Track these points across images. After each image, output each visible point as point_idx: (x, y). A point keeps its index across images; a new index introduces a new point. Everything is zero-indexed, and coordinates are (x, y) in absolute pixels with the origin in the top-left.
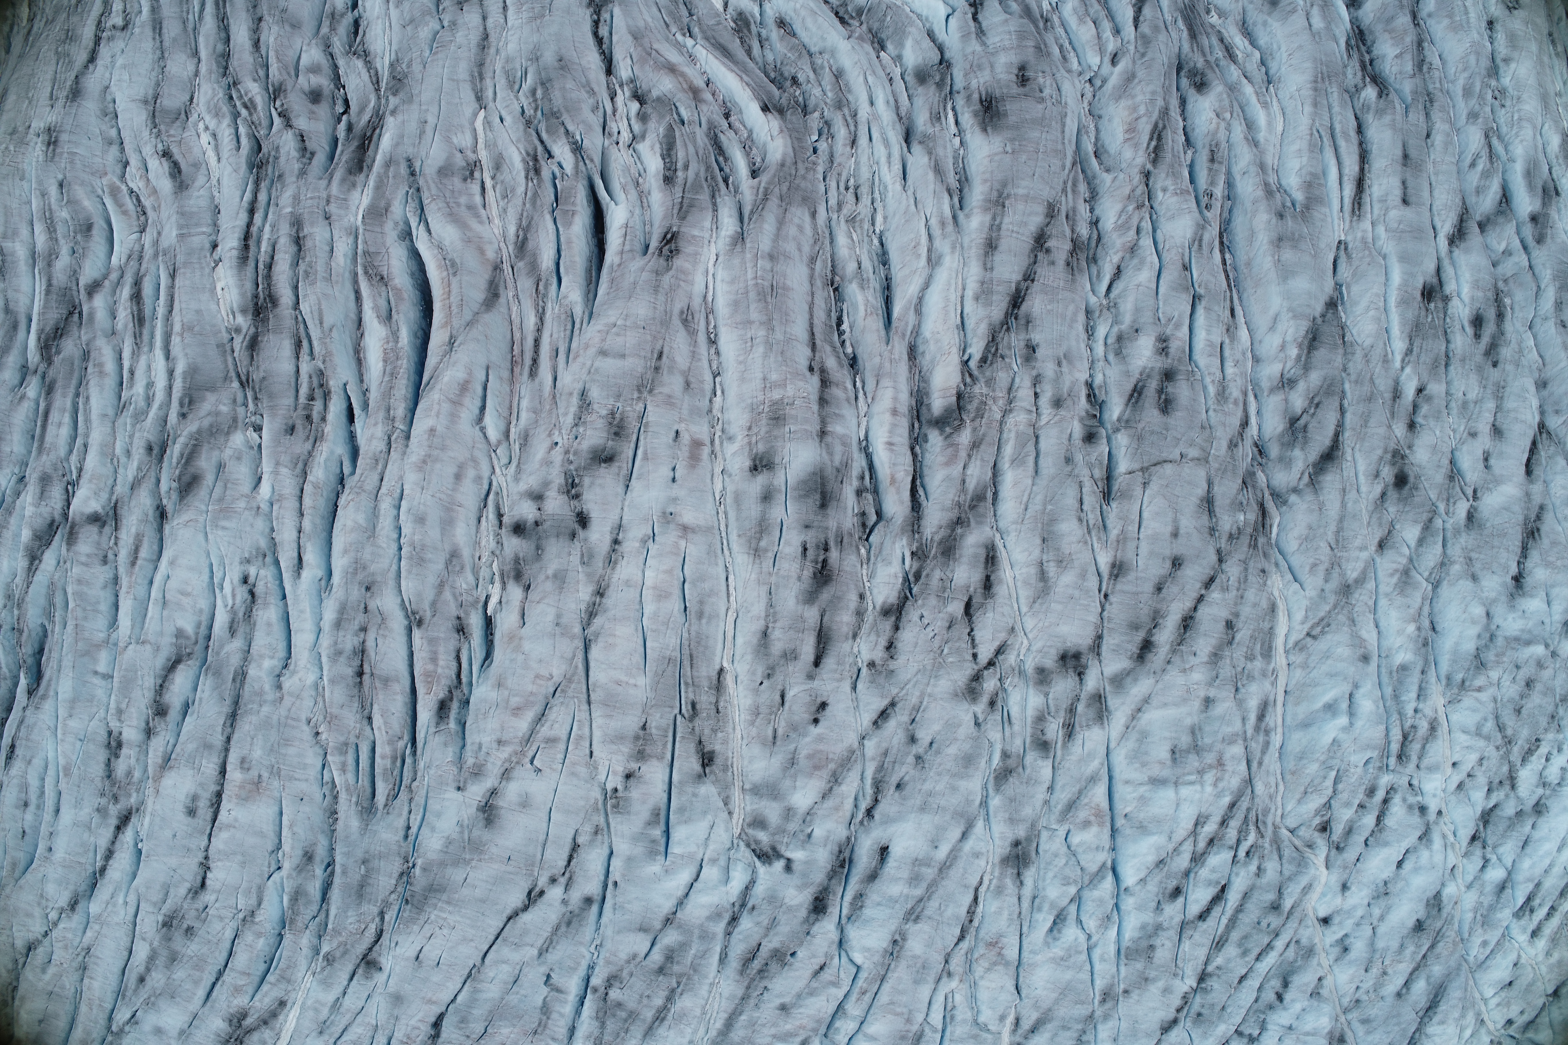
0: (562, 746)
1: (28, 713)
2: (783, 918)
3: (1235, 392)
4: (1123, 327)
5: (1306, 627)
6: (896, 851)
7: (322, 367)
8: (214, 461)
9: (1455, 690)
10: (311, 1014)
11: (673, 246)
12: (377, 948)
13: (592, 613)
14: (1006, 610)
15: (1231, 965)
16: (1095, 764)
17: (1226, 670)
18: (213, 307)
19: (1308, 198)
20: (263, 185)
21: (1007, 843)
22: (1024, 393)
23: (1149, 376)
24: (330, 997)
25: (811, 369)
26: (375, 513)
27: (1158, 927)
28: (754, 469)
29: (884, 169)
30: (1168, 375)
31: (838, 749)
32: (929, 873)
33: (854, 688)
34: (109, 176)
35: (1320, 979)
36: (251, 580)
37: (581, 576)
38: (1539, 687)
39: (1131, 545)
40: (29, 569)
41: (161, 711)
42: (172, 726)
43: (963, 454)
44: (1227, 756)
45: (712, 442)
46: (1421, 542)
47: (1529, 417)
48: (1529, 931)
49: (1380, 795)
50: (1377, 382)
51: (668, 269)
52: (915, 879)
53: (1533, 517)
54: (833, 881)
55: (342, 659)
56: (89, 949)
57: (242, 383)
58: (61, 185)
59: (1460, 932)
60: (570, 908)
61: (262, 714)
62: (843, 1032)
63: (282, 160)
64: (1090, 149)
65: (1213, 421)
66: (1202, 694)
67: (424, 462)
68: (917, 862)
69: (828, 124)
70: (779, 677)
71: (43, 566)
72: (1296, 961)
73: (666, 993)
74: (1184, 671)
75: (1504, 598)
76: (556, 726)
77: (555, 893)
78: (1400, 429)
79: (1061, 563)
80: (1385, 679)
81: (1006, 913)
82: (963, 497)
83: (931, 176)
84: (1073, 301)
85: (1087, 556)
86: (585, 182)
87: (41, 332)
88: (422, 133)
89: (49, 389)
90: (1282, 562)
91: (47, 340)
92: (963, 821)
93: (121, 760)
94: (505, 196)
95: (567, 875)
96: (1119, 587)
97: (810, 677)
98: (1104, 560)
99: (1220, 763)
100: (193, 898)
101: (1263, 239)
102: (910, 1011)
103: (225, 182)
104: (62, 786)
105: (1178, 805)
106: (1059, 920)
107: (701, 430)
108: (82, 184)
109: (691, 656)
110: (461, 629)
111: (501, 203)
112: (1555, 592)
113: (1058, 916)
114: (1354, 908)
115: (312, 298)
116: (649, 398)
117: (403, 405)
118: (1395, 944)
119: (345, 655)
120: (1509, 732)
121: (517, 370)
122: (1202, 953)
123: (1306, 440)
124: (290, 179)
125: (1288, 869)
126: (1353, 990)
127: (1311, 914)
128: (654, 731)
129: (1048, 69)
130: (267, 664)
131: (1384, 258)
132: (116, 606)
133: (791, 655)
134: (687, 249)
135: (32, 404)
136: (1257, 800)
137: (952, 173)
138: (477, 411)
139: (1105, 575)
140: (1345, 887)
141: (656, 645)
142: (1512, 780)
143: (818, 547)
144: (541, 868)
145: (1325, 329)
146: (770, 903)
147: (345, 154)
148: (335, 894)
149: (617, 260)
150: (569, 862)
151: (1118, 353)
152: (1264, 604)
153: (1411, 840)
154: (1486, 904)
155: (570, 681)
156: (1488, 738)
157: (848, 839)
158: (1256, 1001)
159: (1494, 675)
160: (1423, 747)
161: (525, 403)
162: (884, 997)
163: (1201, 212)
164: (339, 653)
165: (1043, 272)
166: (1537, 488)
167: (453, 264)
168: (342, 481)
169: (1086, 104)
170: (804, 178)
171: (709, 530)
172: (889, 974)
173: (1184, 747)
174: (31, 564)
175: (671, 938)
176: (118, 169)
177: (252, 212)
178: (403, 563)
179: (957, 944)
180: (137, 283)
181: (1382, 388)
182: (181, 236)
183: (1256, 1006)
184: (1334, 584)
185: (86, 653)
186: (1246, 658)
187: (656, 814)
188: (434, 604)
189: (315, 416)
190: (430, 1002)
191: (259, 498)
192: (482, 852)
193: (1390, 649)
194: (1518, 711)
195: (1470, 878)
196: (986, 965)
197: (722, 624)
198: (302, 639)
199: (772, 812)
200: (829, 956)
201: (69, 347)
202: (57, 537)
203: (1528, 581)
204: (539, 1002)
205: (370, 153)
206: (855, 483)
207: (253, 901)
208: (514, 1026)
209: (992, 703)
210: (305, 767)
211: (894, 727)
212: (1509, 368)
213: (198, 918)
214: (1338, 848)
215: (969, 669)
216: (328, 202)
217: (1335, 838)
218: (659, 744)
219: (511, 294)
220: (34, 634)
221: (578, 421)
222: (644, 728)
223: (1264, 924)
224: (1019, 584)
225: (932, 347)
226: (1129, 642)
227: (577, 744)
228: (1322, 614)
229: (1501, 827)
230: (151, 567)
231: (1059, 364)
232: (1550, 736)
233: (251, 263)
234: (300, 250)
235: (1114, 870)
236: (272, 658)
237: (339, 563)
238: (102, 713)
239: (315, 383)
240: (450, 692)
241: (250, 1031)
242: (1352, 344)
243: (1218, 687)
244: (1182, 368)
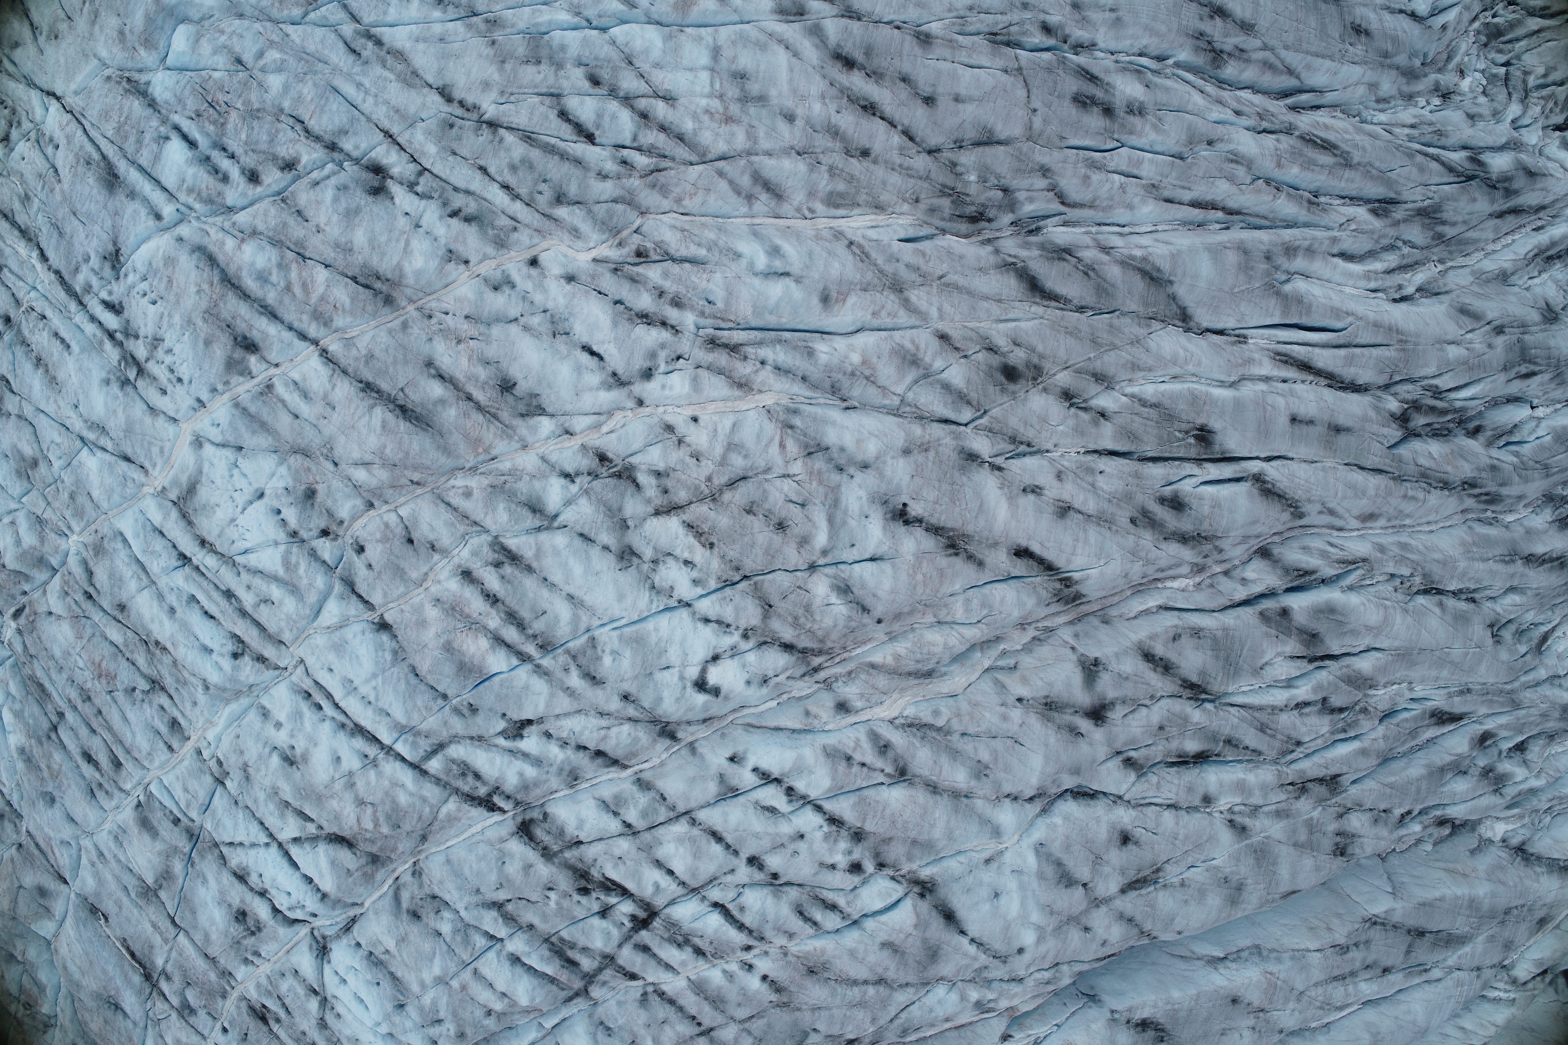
9: (782, 417)
17: (822, 141)
19: (1287, 297)
23: (1106, 91)
27: (559, 66)
30: (1108, 111)
35: (466, 262)
39: (947, 53)
44: (735, 128)
46: (947, 387)
48: (474, 565)
49: (672, 314)
50: (1112, 353)
66: (800, 112)
74: (823, 97)
78: (1063, 379)
84: (1170, 30)
85: (938, 11)
96: (908, 38)
98: (935, 29)
99: (729, 119)
105: (691, 70)
114: (545, 291)
118: (492, 352)
120: (727, 494)
122: (522, 120)
123: (1050, 261)
125: (600, 210)
126: (445, 306)
127: (545, 244)
131: (1236, 382)
136: (683, 168)
140: (570, 278)
142: (667, 508)
145: (1162, 297)
152: (885, 197)
153: (616, 359)
156: (723, 462)
158: (456, 189)
159: (797, 468)
160: (720, 373)
165: (1193, 7)
166: (1003, 557)
173: (747, 87)
181: (1106, 358)
183: (449, 188)
184: (904, 273)
186: (831, 168)
194: (749, 511)
212: (1133, 540)
214: (616, 270)
217: (628, 268)
223: (543, 187)
226: (854, 43)
228: (874, 255)
231: (1112, 10)
242: (1149, 326)
243: (804, 129)
244: (1116, 126)
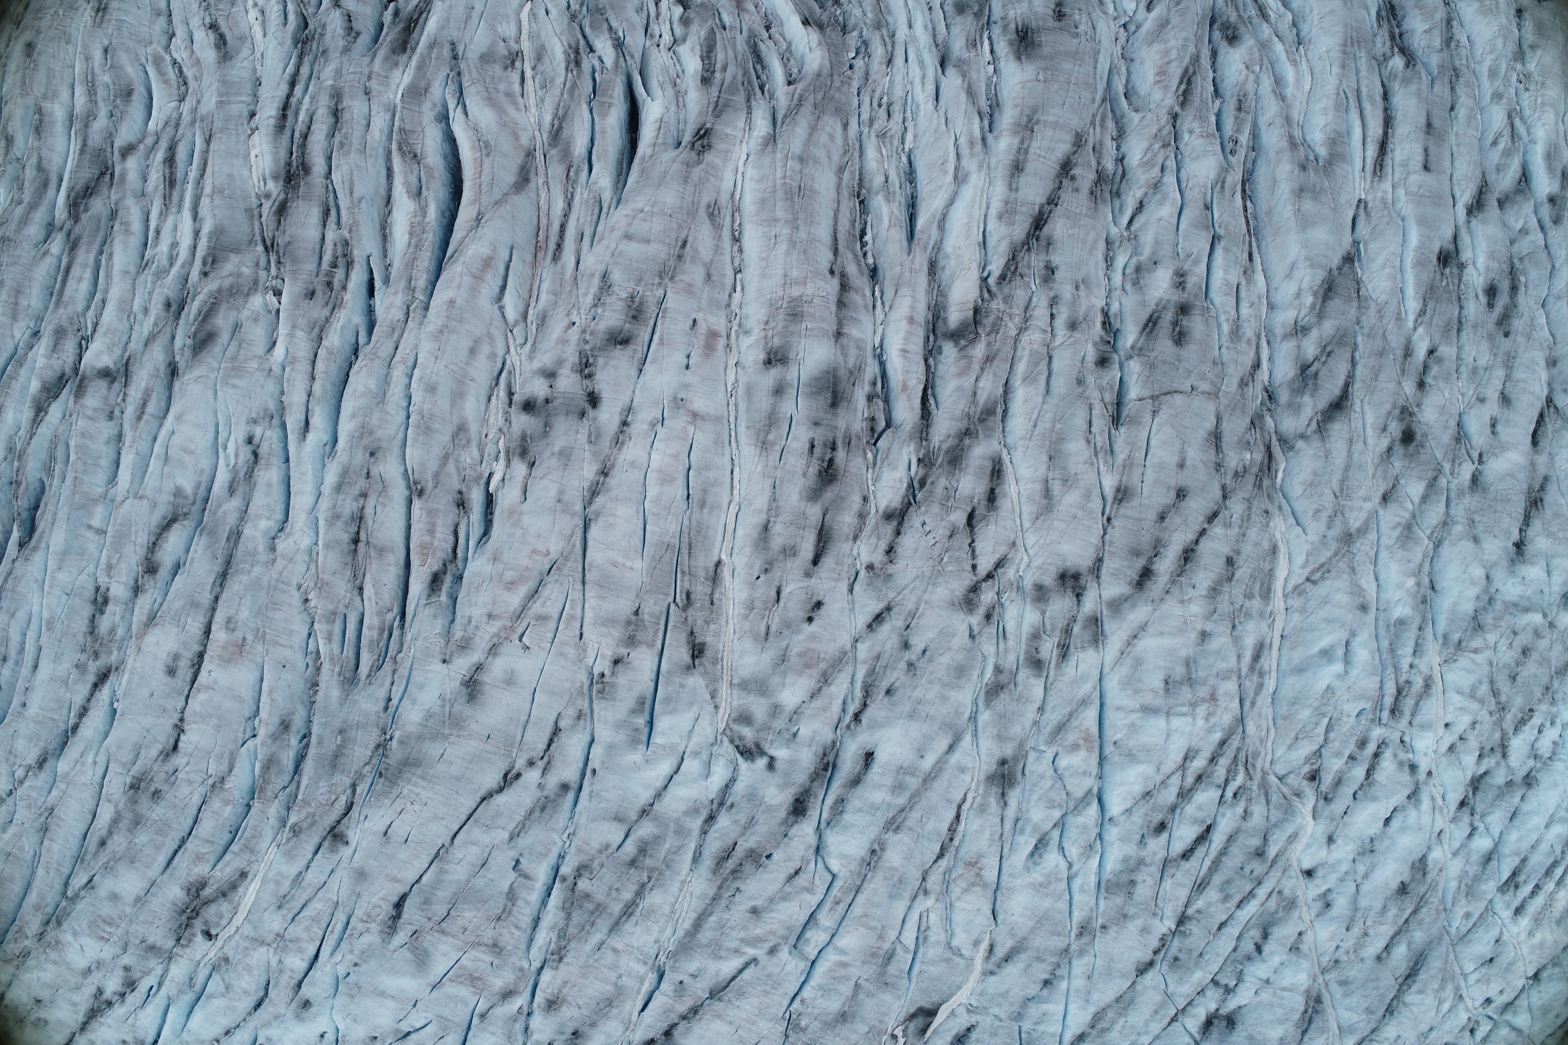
0: (552, 625)
1: (17, 564)
2: (761, 818)
3: (1248, 332)
4: (1142, 258)
5: (1306, 572)
6: (881, 757)
7: (348, 236)
8: (231, 320)
9: (1452, 650)
10: (271, 886)
11: (705, 141)
12: (346, 820)
13: (594, 492)
14: (1009, 523)
15: (1212, 910)
16: (1088, 687)
17: (1224, 606)
18: (246, 173)
19: (1331, 154)
20: (307, 60)
21: (994, 761)
22: (1041, 313)
23: (1164, 308)
24: (293, 870)
25: (832, 272)
26: (386, 380)
27: (1141, 862)
28: (768, 362)
29: (918, 88)
30: (1184, 309)
31: (829, 649)
32: (913, 782)
33: (851, 590)
34: (154, 46)
35: (1300, 934)
36: (256, 440)
37: (587, 455)
38: (1535, 656)
39: (1137, 471)
40: (34, 420)
41: (151, 568)
42: (161, 584)
43: (976, 367)
44: (1220, 691)
45: (728, 336)
46: (1425, 499)
47: (1537, 390)
48: (1513, 907)
49: (1371, 748)
50: (1389, 338)
51: (699, 162)
52: (898, 787)
53: (1537, 487)
54: (816, 784)
55: (339, 524)
56: (52, 809)
57: (266, 248)
58: (106, 51)
59: (1443, 901)
60: (546, 793)
61: (253, 574)
62: (813, 943)
63: (328, 37)
64: (1121, 89)
65: (1225, 358)
66: (1199, 626)
67: (441, 332)
68: (902, 770)
69: (866, 43)
70: (776, 573)
71: (48, 418)
72: (1277, 912)
73: (636, 887)
74: (1182, 602)
75: (1504, 563)
76: (548, 603)
77: (532, 776)
78: (1409, 387)
79: (1067, 481)
80: (1382, 632)
81: (987, 834)
82: (973, 409)
83: (963, 96)
84: (1094, 229)
85: (1092, 477)
86: (624, 78)
87: (71, 189)
88: (468, 18)
89: (73, 245)
90: (1286, 506)
91: (76, 198)
92: (950, 733)
93: (105, 616)
94: (544, 86)
95: (546, 759)
96: (1122, 511)
97: (808, 575)
98: (1109, 483)
99: (1213, 698)
100: (164, 760)
101: (1285, 188)
102: (883, 927)
103: (269, 55)
104: (44, 640)
105: (1168, 735)
106: (1041, 845)
107: (719, 322)
108: (127, 50)
109: (690, 545)
110: (461, 504)
111: (539, 93)
112: (1555, 562)
113: (1040, 841)
114: (1339, 862)
115: (345, 168)
116: (670, 285)
117: (425, 276)
118: (1378, 905)
119: (343, 519)
120: (1503, 698)
121: (540, 255)
122: (1183, 894)
123: (1316, 388)
124: (334, 55)
125: (1275, 815)
126: (1332, 949)
127: (1295, 864)
128: (646, 617)
129: (1084, 7)
130: (264, 524)
131: (1403, 220)
132: (117, 463)
133: (789, 552)
134: (719, 145)
135: (55, 260)
136: (1247, 740)
137: (984, 98)
138: (497, 290)
139: (1110, 499)
140: (1330, 840)
141: (656, 529)
142: (1503, 749)
143: (825, 445)
144: (520, 750)
145: (1341, 281)
146: (749, 800)
147: (389, 35)
148: (308, 766)
149: (649, 152)
150: (549, 746)
151: (1136, 283)
152: (1266, 545)
153: (1399, 798)
154: (1471, 874)
155: (567, 559)
156: (1482, 702)
157: (834, 743)
158: (1235, 950)
159: (1491, 638)
160: (1417, 704)
161: (545, 286)
162: (857, 909)
163: (1225, 157)
164: (337, 517)
165: (1066, 197)
166: (1542, 459)
167: (487, 145)
168: (356, 352)
169: (1119, 48)
170: (839, 90)
171: (718, 419)
172: (865, 885)
173: (1178, 678)
174: (37, 415)
175: (645, 830)
176: (164, 40)
177: (293, 84)
178: (410, 431)
179: (935, 861)
180: (172, 149)
181: (1394, 345)
182: (220, 104)
183: (1234, 955)
184: (1336, 532)
185: (83, 507)
186: (1245, 596)
187: (641, 702)
188: (436, 475)
189: (336, 283)
190: (395, 880)
191: (272, 360)
192: (461, 728)
193: (1388, 603)
194: (1513, 678)
195: (1456, 845)
196: (964, 885)
197: (723, 516)
198: (301, 502)
199: (759, 708)
200: (805, 861)
201: (98, 206)
202: (66, 391)
203: (1529, 549)
204: (506, 888)
205: (415, 35)
206: (867, 388)
207: (224, 767)
208: (478, 910)
209: (988, 617)
210: (291, 633)
211: (888, 631)
212: (1520, 339)
213: (166, 781)
214: (1326, 799)
215: (968, 580)
216: (369, 78)
217: (1324, 788)
218: (651, 631)
219: (541, 181)
220: (31, 488)
221: (598, 302)
222: (636, 613)
223: (1247, 870)
224: (1023, 499)
225: (953, 262)
226: (1129, 567)
227: (568, 624)
228: (1323, 560)
229: (1491, 795)
230: (157, 424)
231: (1077, 288)
232: (1544, 707)
233: (287, 132)
234: (337, 122)
235: (1100, 800)
236: (269, 518)
237: (346, 427)
238: (91, 569)
239: (340, 252)
240: (445, 565)
241: (207, 902)
242: (1366, 299)
243: (1215, 622)
244: (1198, 303)
